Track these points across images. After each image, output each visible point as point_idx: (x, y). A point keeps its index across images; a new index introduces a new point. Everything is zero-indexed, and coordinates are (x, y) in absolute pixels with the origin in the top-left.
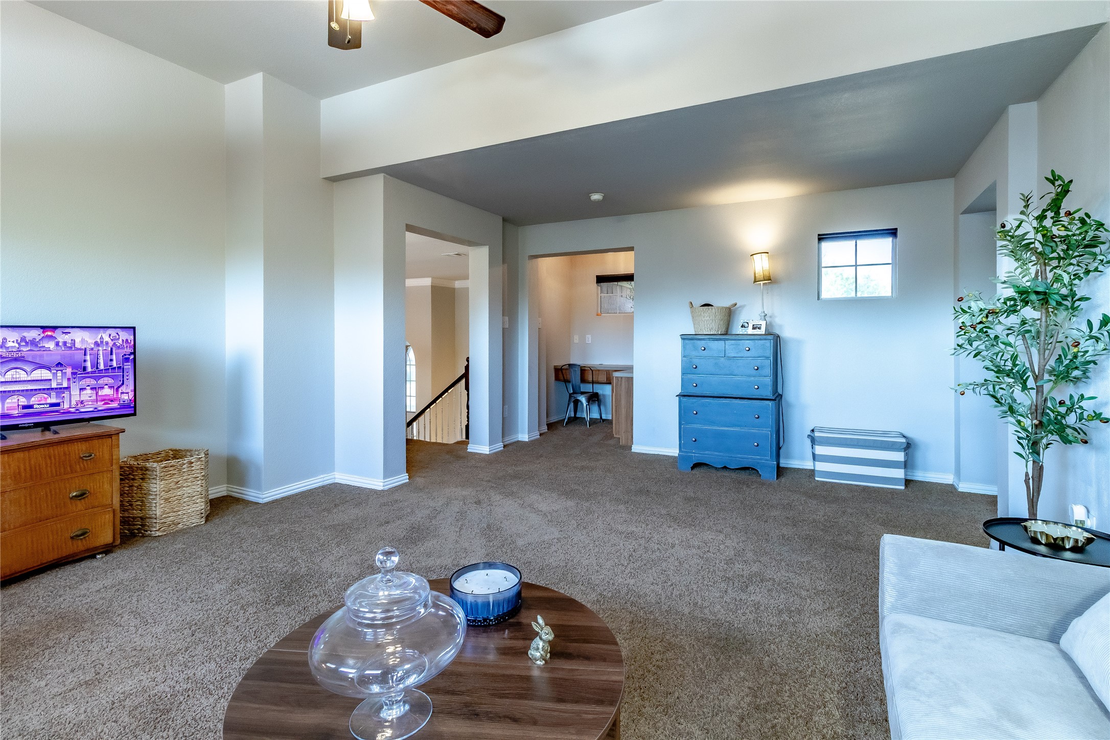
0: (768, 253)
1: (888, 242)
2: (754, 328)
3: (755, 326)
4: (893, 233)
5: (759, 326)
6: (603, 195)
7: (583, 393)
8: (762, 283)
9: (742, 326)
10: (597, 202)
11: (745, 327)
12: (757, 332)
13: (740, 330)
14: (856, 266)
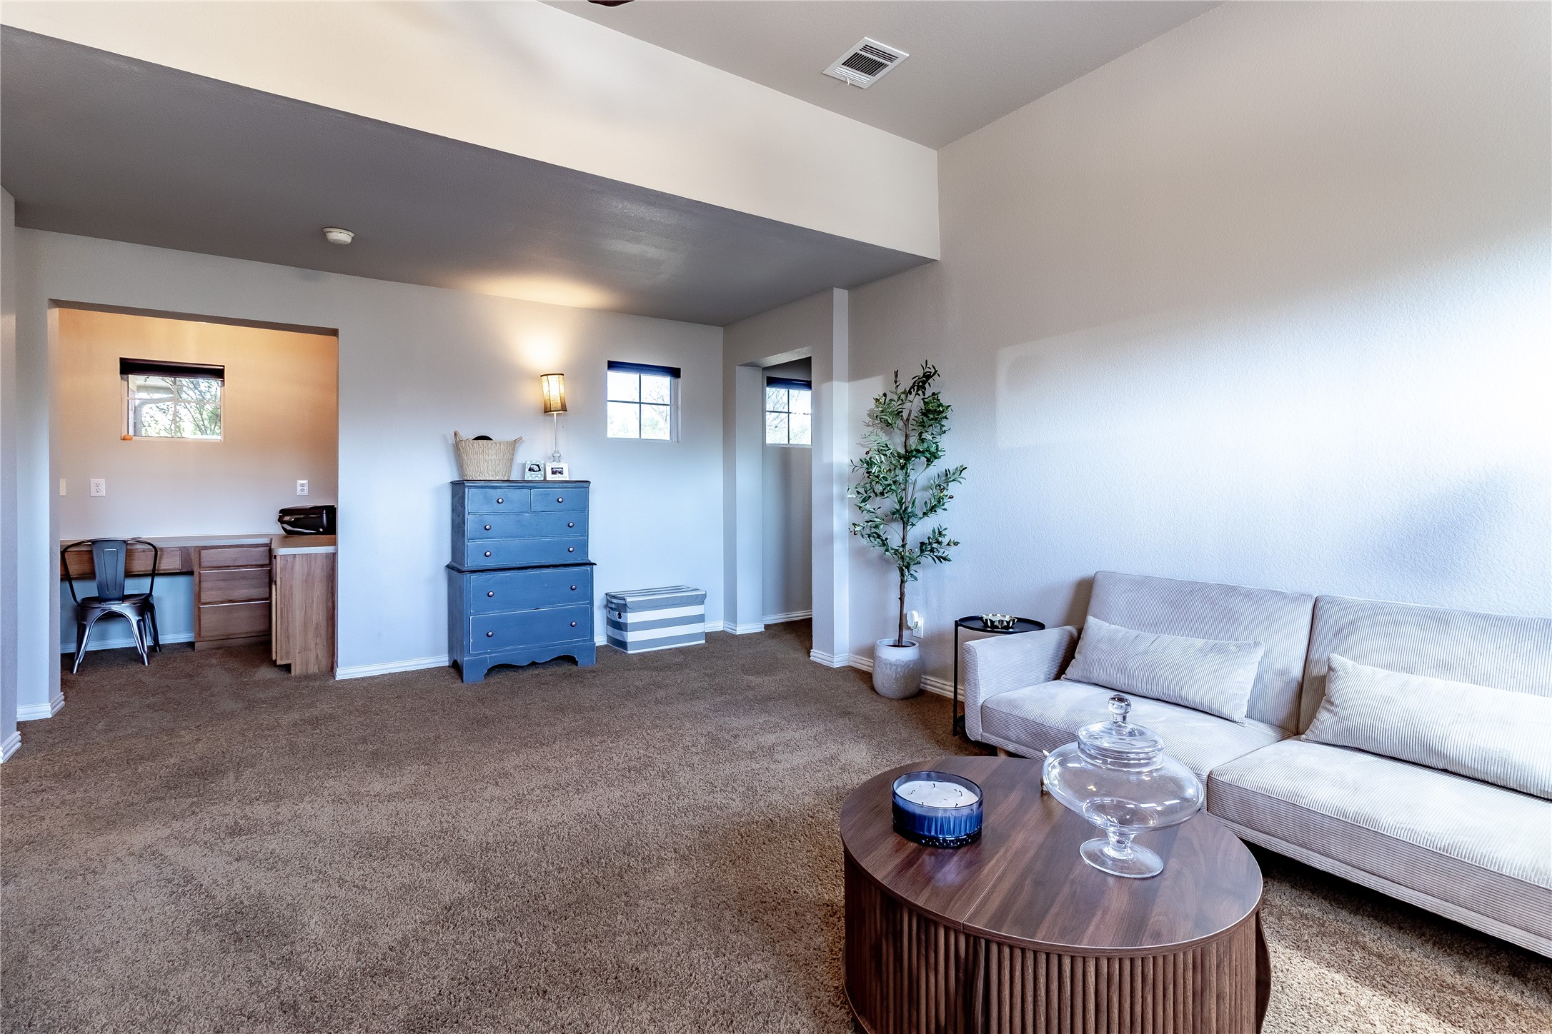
0: (563, 375)
1: (665, 381)
2: (554, 473)
3: (554, 470)
4: (675, 373)
5: (559, 470)
6: (352, 235)
7: (124, 598)
8: (555, 413)
9: (530, 470)
10: (339, 246)
11: (534, 471)
12: (558, 477)
13: (529, 474)
14: (640, 403)
